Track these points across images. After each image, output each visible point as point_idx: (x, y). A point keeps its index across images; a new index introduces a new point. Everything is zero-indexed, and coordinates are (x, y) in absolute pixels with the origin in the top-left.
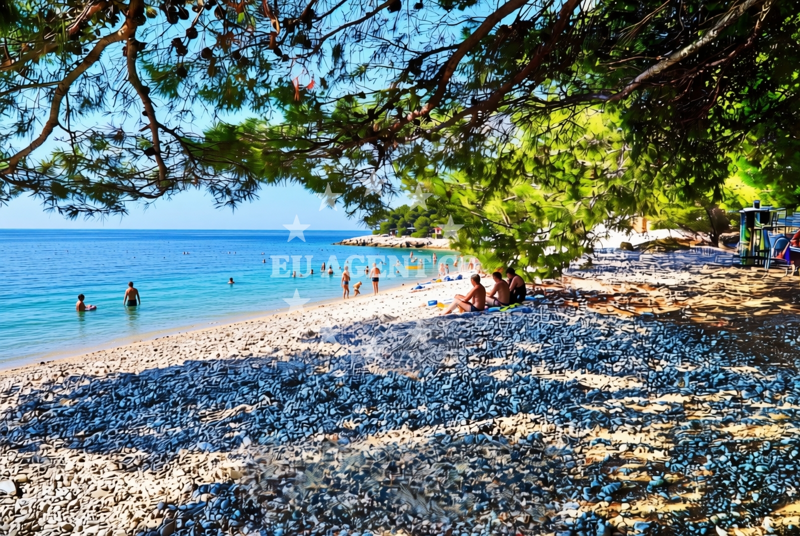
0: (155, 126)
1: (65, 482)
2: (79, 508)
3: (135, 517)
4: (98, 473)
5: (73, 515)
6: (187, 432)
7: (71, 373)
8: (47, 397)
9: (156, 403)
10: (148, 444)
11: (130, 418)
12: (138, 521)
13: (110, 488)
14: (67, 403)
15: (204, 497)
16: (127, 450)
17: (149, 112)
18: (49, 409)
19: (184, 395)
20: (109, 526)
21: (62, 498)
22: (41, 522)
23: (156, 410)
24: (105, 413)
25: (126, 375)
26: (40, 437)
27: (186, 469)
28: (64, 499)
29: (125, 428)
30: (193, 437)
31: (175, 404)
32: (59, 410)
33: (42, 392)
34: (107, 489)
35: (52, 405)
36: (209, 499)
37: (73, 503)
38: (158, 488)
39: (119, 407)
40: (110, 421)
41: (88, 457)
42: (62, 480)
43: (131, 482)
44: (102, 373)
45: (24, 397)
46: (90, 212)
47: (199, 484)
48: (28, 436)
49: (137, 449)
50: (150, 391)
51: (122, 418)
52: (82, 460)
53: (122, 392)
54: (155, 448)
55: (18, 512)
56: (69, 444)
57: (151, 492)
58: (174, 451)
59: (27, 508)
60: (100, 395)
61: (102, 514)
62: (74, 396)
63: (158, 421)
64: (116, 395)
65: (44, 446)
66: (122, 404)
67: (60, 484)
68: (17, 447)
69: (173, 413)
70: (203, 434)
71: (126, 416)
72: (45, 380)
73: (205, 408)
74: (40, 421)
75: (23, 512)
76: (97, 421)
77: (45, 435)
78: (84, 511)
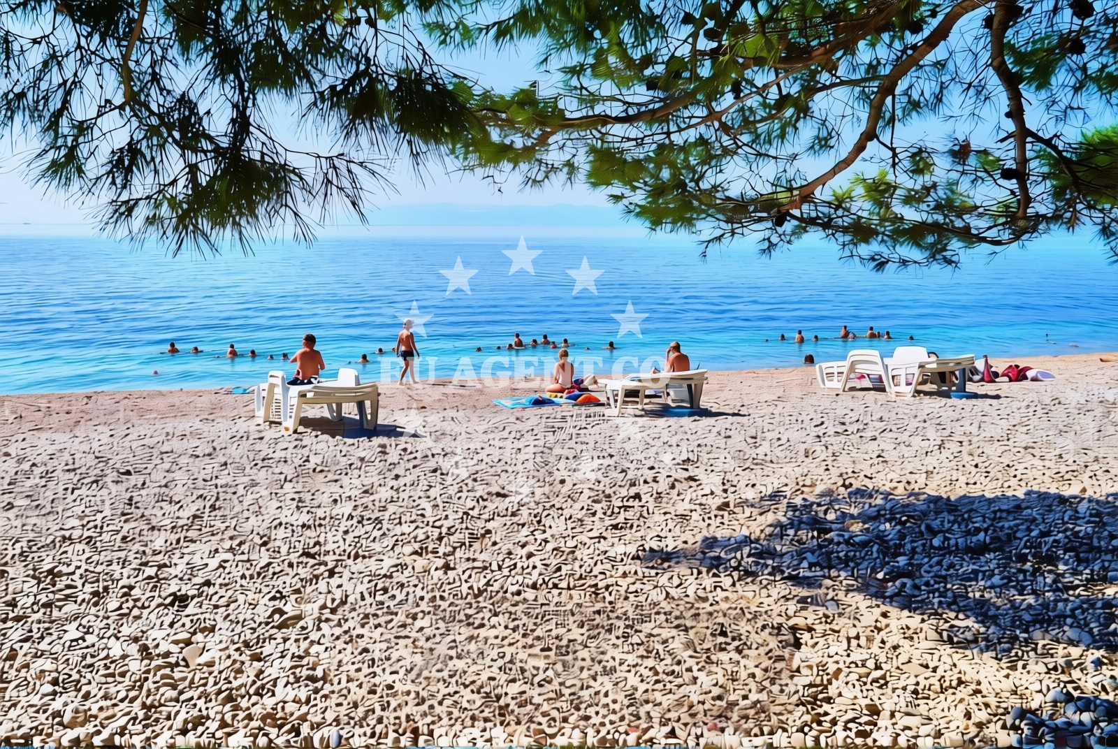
0: (1023, 134)
1: (863, 641)
2: (886, 683)
3: (975, 719)
4: (911, 638)
5: (878, 691)
6: (1045, 605)
7: (857, 484)
8: (826, 512)
9: (989, 551)
10: (982, 611)
11: (952, 566)
12: (980, 725)
13: (931, 665)
14: (856, 528)
15: (1086, 717)
16: (952, 615)
17: (1016, 113)
18: (831, 530)
19: (1034, 545)
20: (935, 722)
21: (860, 664)
22: (832, 691)
23: (991, 560)
24: (913, 550)
25: (938, 499)
26: (822, 568)
27: (1051, 666)
28: (863, 665)
29: (944, 579)
30: (1056, 617)
31: (1022, 559)
32: (847, 535)
33: (819, 505)
34: (927, 667)
35: (834, 526)
36: (1095, 722)
37: (878, 674)
38: (1008, 685)
39: (932, 547)
40: (921, 565)
41: (894, 612)
42: (857, 637)
43: (963, 665)
44: (900, 490)
45: (794, 508)
46: (904, 263)
47: (1076, 694)
48: (805, 564)
49: (968, 617)
50: (978, 530)
51: (939, 563)
52: (885, 615)
53: (935, 524)
54: (995, 620)
55: (798, 670)
56: (864, 588)
57: (997, 687)
58: (1026, 631)
59: (811, 667)
60: (903, 524)
61: (921, 702)
62: (865, 518)
63: (996, 580)
64: (928, 527)
65: (828, 582)
66: (936, 542)
67: (854, 642)
68: (790, 578)
69: (1020, 571)
70: (1073, 616)
71: (945, 563)
72: (820, 488)
73: (1073, 574)
74: (820, 547)
75: (804, 671)
76: (902, 560)
77: (830, 568)
78: (894, 690)
